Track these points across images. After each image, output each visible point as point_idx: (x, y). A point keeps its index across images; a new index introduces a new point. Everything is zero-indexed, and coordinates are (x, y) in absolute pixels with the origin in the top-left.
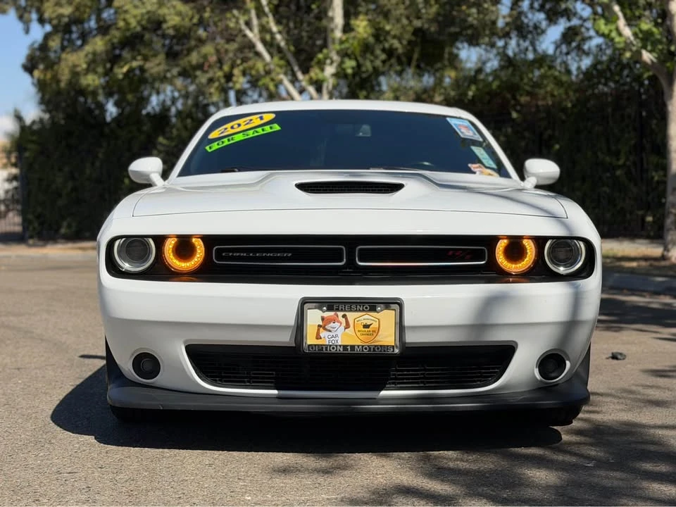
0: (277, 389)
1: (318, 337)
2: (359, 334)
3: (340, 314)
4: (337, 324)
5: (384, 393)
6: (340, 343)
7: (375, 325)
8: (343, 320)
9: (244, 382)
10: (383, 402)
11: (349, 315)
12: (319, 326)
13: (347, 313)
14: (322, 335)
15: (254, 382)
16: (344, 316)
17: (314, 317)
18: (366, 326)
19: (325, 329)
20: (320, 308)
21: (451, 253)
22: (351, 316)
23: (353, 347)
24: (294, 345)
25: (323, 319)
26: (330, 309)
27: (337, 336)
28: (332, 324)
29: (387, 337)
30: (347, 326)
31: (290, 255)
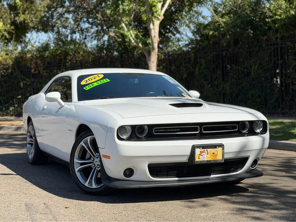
0: (178, 178)
1: (199, 158)
2: (211, 156)
3: (206, 150)
5: (212, 176)
6: (205, 160)
7: (216, 153)
8: (206, 152)
9: (165, 176)
10: (211, 179)
12: (199, 154)
13: (208, 149)
14: (200, 157)
15: (169, 176)
16: (207, 150)
17: (198, 151)
18: (213, 153)
19: (201, 155)
20: (200, 148)
21: (227, 127)
22: (209, 150)
23: (210, 161)
24: (187, 161)
25: (200, 152)
27: (205, 157)
28: (203, 154)
29: (219, 158)
30: (208, 154)
31: (179, 130)
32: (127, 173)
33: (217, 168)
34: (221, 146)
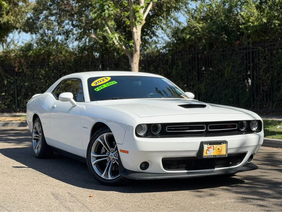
0: (187, 170)
1: (206, 153)
2: (217, 151)
3: (212, 146)
4: (211, 149)
5: (216, 169)
6: (212, 155)
7: (221, 149)
8: (213, 148)
9: (176, 169)
10: (215, 172)
11: (214, 146)
12: (207, 150)
13: (214, 145)
14: (207, 153)
15: (179, 169)
16: (213, 146)
17: (206, 147)
18: (219, 149)
19: (208, 151)
20: (207, 144)
21: (228, 126)
22: (215, 146)
23: (216, 155)
24: (196, 156)
25: (208, 147)
26: (210, 144)
27: (211, 152)
28: (210, 149)
29: (224, 153)
30: (214, 149)
31: (188, 128)
32: (143, 166)
33: (221, 162)
34: (225, 142)
